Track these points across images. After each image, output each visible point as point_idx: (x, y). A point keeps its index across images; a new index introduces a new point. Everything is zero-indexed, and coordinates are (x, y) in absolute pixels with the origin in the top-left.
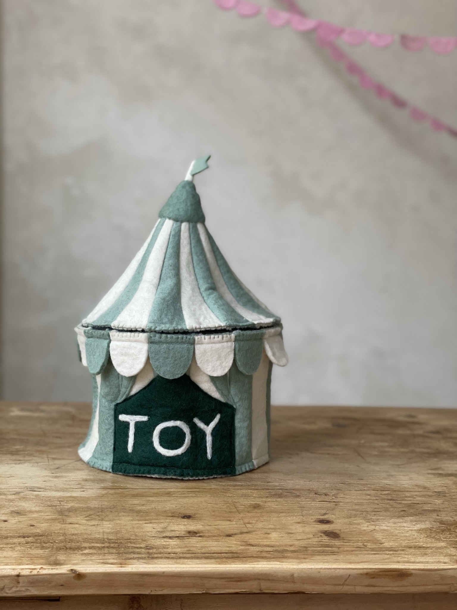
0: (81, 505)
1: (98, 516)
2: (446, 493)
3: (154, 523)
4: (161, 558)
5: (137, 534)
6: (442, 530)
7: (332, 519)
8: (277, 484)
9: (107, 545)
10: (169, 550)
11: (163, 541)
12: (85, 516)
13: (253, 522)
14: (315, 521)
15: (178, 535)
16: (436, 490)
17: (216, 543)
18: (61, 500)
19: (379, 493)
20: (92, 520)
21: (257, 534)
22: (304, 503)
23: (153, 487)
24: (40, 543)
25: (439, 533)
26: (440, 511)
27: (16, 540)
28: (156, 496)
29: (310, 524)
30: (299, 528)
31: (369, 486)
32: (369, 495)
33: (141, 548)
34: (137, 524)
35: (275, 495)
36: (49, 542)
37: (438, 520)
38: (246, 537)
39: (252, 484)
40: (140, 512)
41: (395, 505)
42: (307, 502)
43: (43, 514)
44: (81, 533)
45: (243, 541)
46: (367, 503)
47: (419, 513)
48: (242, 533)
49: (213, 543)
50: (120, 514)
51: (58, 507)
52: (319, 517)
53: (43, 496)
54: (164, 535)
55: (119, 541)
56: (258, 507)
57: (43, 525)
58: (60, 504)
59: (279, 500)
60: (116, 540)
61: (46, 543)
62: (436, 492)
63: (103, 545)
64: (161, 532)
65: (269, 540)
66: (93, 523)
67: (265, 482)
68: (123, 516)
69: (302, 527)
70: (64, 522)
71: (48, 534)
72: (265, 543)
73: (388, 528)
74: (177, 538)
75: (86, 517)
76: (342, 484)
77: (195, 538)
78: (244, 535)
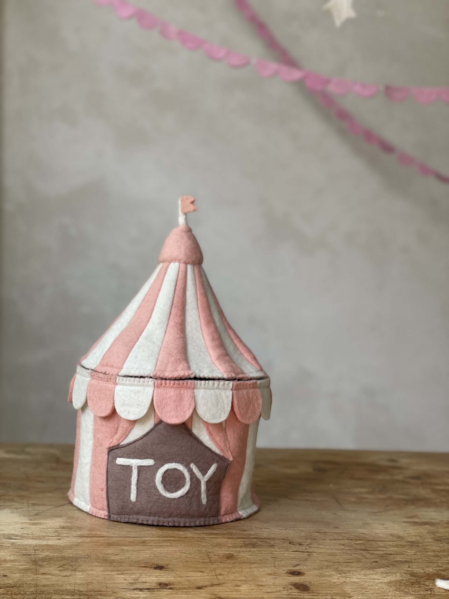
0: (56, 554)
1: (71, 565)
2: (419, 543)
3: (126, 574)
5: (108, 585)
6: (411, 582)
7: (303, 571)
8: (252, 533)
9: (77, 597)
11: (133, 593)
12: (58, 566)
13: (225, 573)
14: (287, 573)
15: (148, 587)
16: (410, 540)
17: (186, 596)
18: (36, 548)
19: (353, 542)
20: (65, 570)
21: (228, 587)
22: (278, 553)
23: (129, 536)
24: (11, 594)
25: (408, 585)
26: (412, 562)
28: (131, 545)
29: (281, 576)
30: (268, 580)
31: (344, 535)
32: (343, 545)
34: (110, 575)
35: (250, 544)
36: (20, 594)
37: (409, 572)
38: (217, 589)
39: (228, 533)
40: (113, 562)
41: (368, 556)
42: (280, 552)
43: (16, 564)
44: (53, 585)
45: (213, 594)
46: (340, 553)
47: (390, 564)
48: (212, 585)
49: (183, 595)
50: (93, 565)
51: (32, 556)
52: (291, 568)
53: (19, 544)
54: (135, 586)
55: (90, 593)
56: (231, 557)
57: (16, 575)
58: (35, 552)
59: (252, 549)
60: (86, 592)
61: (17, 595)
62: (409, 542)
63: (73, 598)
64: (133, 584)
65: (239, 593)
66: (66, 573)
67: (240, 531)
68: (97, 566)
69: (273, 578)
70: (36, 572)
71: (20, 585)
72: (235, 596)
73: (358, 580)
74: (147, 590)
75: (59, 567)
76: (317, 532)
77: (165, 590)
78: (214, 588)
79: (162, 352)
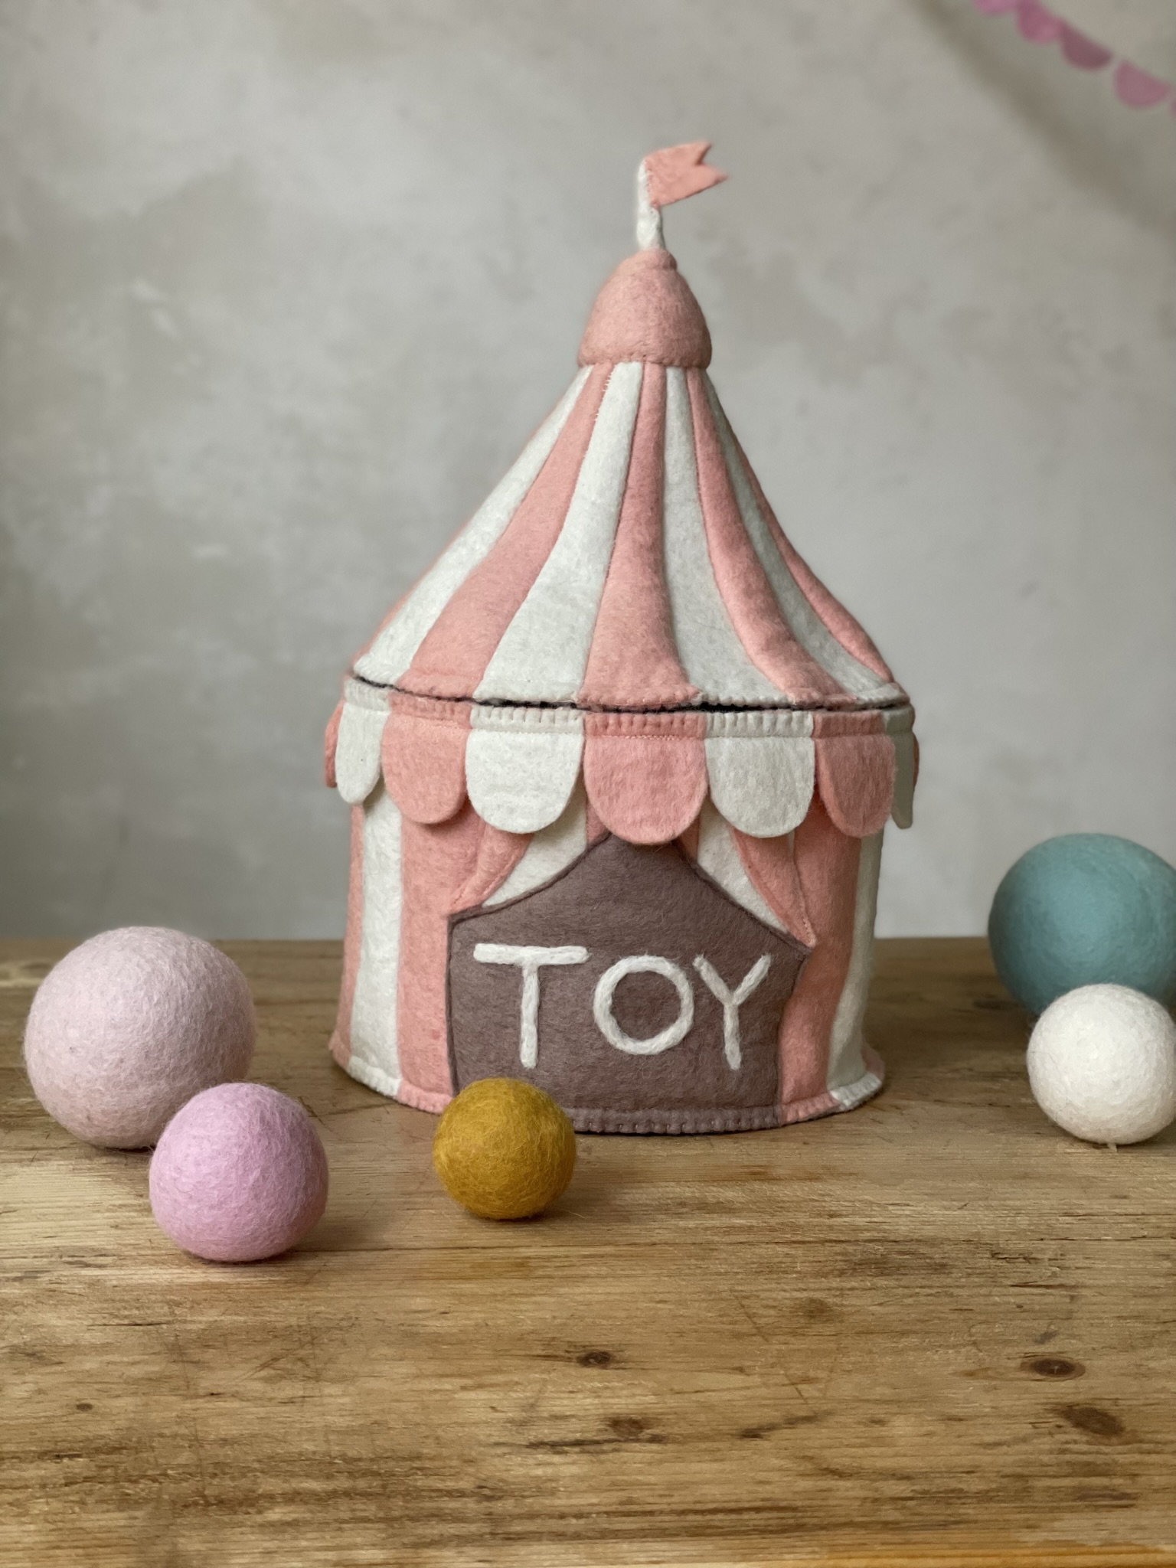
0: (242, 1319)
1: (301, 1360)
3: (492, 1385)
4: (537, 1536)
5: (440, 1432)
7: (1075, 1358)
8: (860, 1221)
9: (342, 1483)
10: (561, 1502)
11: (531, 1461)
12: (259, 1362)
13: (821, 1374)
14: (1023, 1367)
15: (578, 1436)
17: (716, 1466)
18: (172, 1297)
20: (282, 1377)
21: (846, 1426)
23: (469, 1243)
24: (116, 1481)
27: (33, 1472)
28: (483, 1277)
29: (1011, 1380)
30: (974, 1397)
33: (462, 1494)
34: (438, 1391)
35: (866, 1263)
36: (144, 1476)
38: (811, 1437)
39: (782, 1224)
40: (436, 1342)
42: (975, 1291)
43: (116, 1358)
44: (253, 1436)
45: (804, 1457)
48: (792, 1422)
49: (705, 1466)
50: (374, 1354)
51: (164, 1326)
52: (1030, 1349)
53: (115, 1283)
54: (532, 1435)
55: (383, 1467)
56: (822, 1311)
57: (121, 1403)
58: (172, 1313)
59: (881, 1282)
60: (372, 1460)
61: (136, 1482)
63: (330, 1486)
64: (523, 1424)
65: (890, 1451)
66: (288, 1389)
67: (820, 1215)
68: (386, 1359)
69: (986, 1390)
70: (188, 1387)
71: (139, 1442)
72: (880, 1464)
74: (577, 1449)
75: (264, 1366)
76: (1067, 1214)
77: (637, 1446)
78: (803, 1430)
79: (599, 631)
